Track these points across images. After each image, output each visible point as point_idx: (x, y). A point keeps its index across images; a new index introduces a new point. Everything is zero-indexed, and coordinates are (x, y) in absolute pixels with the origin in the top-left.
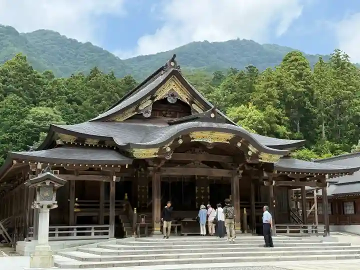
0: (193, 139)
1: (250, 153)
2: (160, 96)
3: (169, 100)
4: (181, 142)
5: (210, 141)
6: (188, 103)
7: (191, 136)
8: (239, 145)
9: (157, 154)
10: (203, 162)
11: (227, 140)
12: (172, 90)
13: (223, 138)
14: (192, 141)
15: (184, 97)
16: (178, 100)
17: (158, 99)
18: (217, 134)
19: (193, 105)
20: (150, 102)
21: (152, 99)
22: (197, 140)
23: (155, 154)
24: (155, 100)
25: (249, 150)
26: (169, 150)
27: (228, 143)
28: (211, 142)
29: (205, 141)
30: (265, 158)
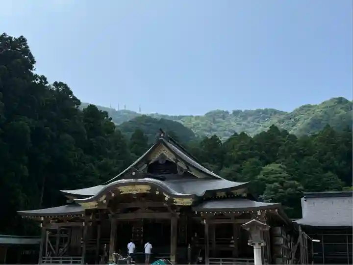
0: (122, 192)
1: (166, 199)
2: (153, 160)
3: (161, 162)
4: (113, 195)
5: (135, 193)
6: (175, 162)
8: (157, 193)
10: (149, 208)
11: (148, 191)
12: (162, 154)
13: (144, 189)
14: (121, 193)
15: (171, 158)
16: (167, 161)
18: (139, 187)
19: (179, 164)
20: (146, 165)
21: (148, 162)
22: (125, 193)
23: (96, 206)
24: (150, 163)
25: (165, 197)
26: (105, 201)
27: (148, 192)
29: (130, 193)
30: (179, 202)
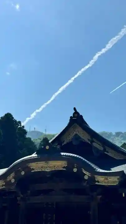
0: (33, 169)
1: (86, 177)
3: (74, 143)
4: (23, 173)
6: (89, 142)
7: (32, 168)
8: (75, 170)
9: (4, 186)
11: (64, 167)
12: (76, 135)
13: (59, 166)
14: (33, 171)
15: (86, 138)
17: (65, 143)
22: (36, 171)
24: (63, 144)
25: (85, 175)
26: (13, 181)
27: (65, 169)
28: (49, 171)
